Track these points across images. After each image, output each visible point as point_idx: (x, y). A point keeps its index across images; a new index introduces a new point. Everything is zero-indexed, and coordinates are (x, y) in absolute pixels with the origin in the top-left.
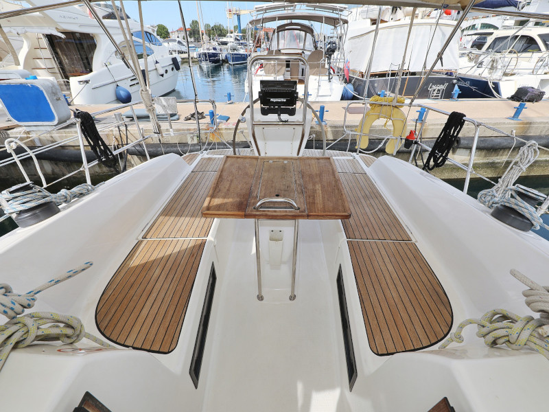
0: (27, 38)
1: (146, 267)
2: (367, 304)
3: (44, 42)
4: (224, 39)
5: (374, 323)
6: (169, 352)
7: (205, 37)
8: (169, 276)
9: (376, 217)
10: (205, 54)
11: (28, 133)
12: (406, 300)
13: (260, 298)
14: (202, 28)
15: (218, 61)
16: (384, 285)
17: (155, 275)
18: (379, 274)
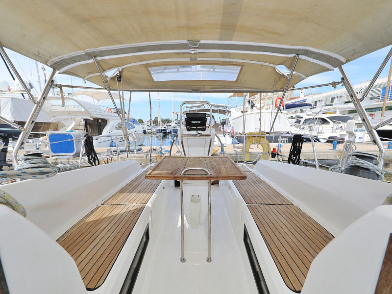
0: (75, 121)
1: (97, 222)
2: (273, 247)
3: (83, 123)
4: (170, 124)
5: (283, 262)
6: (95, 289)
7: (161, 123)
8: (113, 227)
10: (160, 130)
11: (56, 159)
13: (183, 260)
14: (159, 120)
15: (166, 133)
16: (282, 232)
17: (102, 227)
18: (277, 225)
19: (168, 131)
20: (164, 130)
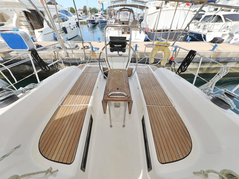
1: (62, 120)
2: (156, 137)
3: (23, 14)
4: (97, 14)
5: (159, 147)
6: (71, 164)
7: (89, 13)
8: (72, 124)
9: (158, 94)
10: (89, 20)
11: (17, 54)
12: (172, 135)
13: (111, 126)
14: (88, 9)
15: (94, 23)
16: (163, 128)
17: (65, 124)
18: (161, 122)
19: (96, 22)
20: (93, 21)
